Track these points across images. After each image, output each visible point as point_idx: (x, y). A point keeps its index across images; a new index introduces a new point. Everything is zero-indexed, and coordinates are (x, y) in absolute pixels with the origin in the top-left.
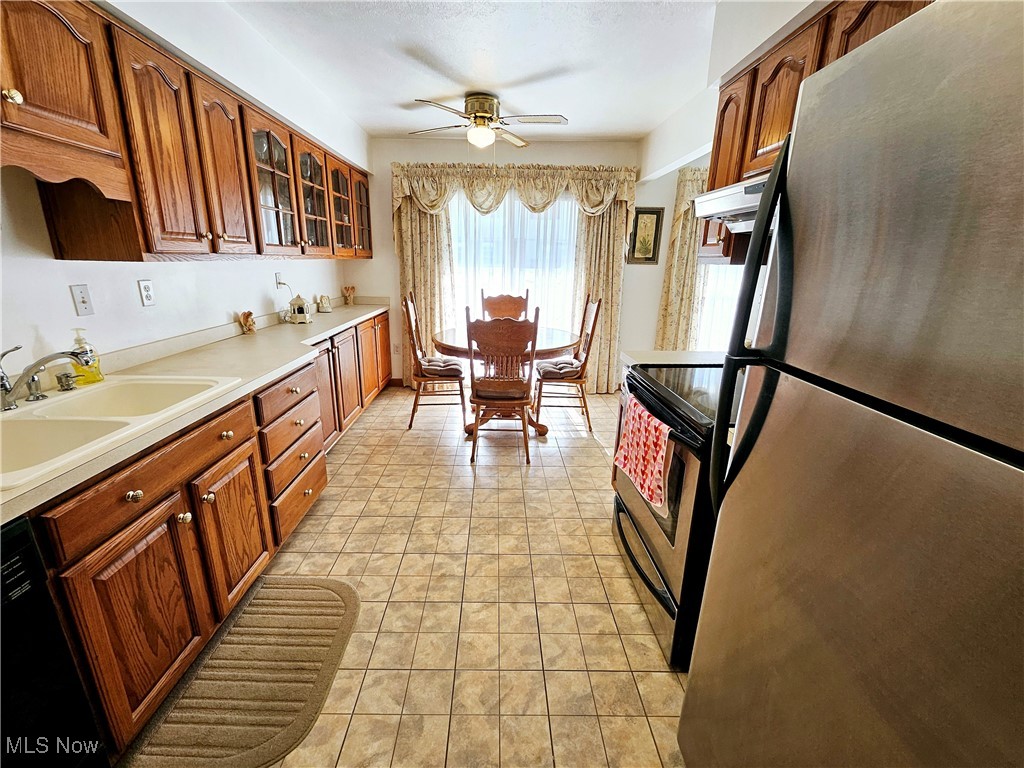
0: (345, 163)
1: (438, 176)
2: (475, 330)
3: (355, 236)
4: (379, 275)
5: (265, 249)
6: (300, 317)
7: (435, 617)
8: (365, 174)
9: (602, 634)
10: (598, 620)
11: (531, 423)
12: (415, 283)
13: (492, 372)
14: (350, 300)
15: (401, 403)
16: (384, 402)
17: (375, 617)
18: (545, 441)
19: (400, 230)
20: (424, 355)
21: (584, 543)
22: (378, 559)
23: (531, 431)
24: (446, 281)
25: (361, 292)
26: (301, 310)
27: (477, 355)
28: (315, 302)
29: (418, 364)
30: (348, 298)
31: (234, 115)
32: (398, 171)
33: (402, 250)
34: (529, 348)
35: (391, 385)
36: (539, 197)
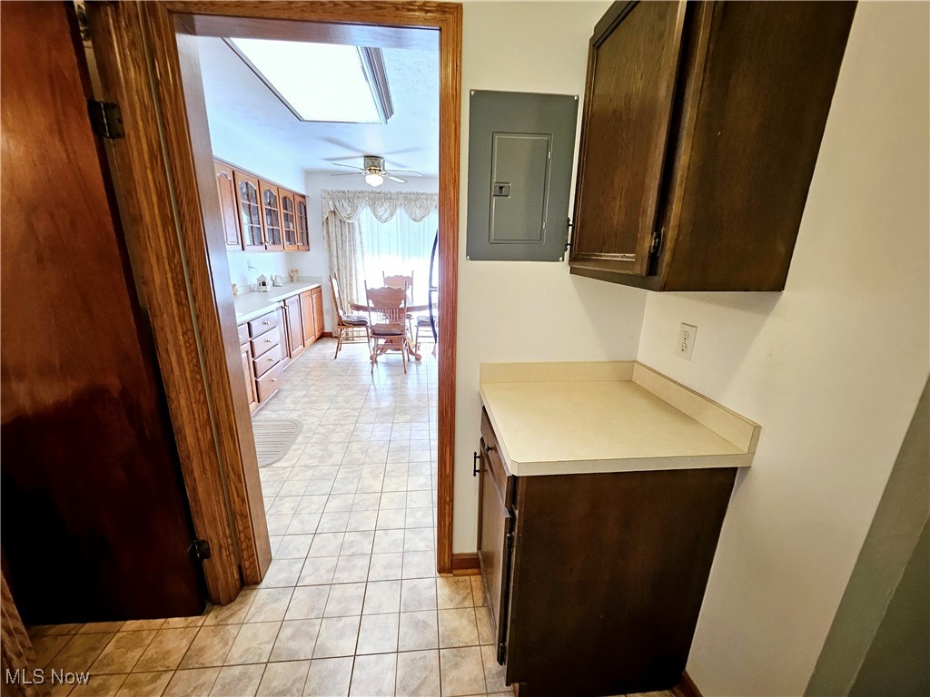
0: (290, 191)
1: (353, 198)
2: (370, 294)
3: (298, 236)
4: (314, 262)
5: (246, 247)
6: (263, 288)
7: (342, 428)
8: (304, 197)
11: (411, 353)
12: (338, 268)
13: (388, 321)
14: (295, 279)
15: (329, 347)
16: (319, 346)
17: (312, 429)
18: (420, 363)
19: (328, 232)
20: (344, 313)
22: (313, 412)
23: (412, 358)
24: (360, 265)
25: (301, 274)
26: (264, 284)
27: (373, 309)
28: (272, 279)
29: (340, 318)
30: (293, 277)
31: (230, 178)
32: (324, 195)
33: (329, 246)
34: (402, 306)
35: (323, 336)
36: (418, 212)
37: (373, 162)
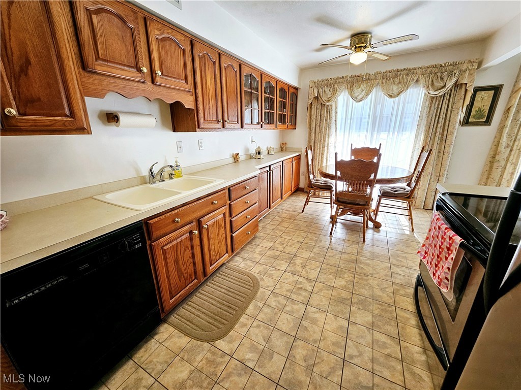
0: (286, 84)
1: (333, 85)
2: (339, 165)
3: (287, 119)
4: (298, 138)
5: (245, 126)
6: (258, 156)
7: (292, 307)
8: (296, 89)
9: (389, 355)
10: (388, 346)
11: (371, 219)
12: (316, 142)
13: (350, 189)
14: (284, 149)
15: (301, 199)
16: (293, 198)
17: (265, 296)
18: (379, 232)
19: (311, 114)
20: (315, 177)
21: (390, 297)
22: (272, 270)
23: (371, 224)
24: (332, 140)
25: (289, 146)
26: (259, 153)
27: (340, 179)
28: (267, 150)
29: (310, 181)
30: (283, 148)
31: (237, 69)
32: (312, 85)
33: (310, 125)
34: (372, 177)
35: (298, 190)
37: (360, 39)
